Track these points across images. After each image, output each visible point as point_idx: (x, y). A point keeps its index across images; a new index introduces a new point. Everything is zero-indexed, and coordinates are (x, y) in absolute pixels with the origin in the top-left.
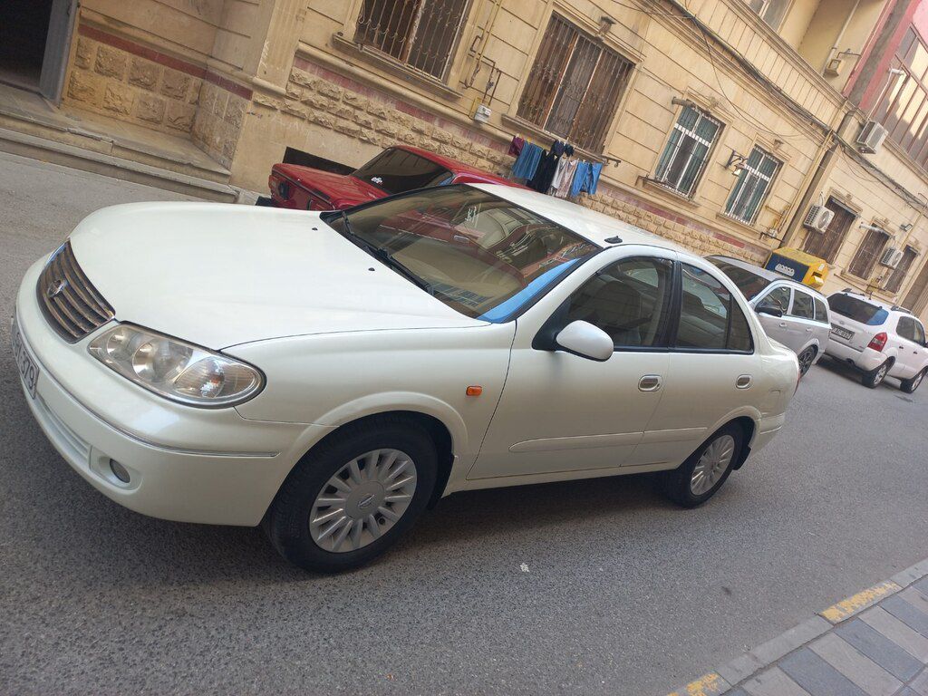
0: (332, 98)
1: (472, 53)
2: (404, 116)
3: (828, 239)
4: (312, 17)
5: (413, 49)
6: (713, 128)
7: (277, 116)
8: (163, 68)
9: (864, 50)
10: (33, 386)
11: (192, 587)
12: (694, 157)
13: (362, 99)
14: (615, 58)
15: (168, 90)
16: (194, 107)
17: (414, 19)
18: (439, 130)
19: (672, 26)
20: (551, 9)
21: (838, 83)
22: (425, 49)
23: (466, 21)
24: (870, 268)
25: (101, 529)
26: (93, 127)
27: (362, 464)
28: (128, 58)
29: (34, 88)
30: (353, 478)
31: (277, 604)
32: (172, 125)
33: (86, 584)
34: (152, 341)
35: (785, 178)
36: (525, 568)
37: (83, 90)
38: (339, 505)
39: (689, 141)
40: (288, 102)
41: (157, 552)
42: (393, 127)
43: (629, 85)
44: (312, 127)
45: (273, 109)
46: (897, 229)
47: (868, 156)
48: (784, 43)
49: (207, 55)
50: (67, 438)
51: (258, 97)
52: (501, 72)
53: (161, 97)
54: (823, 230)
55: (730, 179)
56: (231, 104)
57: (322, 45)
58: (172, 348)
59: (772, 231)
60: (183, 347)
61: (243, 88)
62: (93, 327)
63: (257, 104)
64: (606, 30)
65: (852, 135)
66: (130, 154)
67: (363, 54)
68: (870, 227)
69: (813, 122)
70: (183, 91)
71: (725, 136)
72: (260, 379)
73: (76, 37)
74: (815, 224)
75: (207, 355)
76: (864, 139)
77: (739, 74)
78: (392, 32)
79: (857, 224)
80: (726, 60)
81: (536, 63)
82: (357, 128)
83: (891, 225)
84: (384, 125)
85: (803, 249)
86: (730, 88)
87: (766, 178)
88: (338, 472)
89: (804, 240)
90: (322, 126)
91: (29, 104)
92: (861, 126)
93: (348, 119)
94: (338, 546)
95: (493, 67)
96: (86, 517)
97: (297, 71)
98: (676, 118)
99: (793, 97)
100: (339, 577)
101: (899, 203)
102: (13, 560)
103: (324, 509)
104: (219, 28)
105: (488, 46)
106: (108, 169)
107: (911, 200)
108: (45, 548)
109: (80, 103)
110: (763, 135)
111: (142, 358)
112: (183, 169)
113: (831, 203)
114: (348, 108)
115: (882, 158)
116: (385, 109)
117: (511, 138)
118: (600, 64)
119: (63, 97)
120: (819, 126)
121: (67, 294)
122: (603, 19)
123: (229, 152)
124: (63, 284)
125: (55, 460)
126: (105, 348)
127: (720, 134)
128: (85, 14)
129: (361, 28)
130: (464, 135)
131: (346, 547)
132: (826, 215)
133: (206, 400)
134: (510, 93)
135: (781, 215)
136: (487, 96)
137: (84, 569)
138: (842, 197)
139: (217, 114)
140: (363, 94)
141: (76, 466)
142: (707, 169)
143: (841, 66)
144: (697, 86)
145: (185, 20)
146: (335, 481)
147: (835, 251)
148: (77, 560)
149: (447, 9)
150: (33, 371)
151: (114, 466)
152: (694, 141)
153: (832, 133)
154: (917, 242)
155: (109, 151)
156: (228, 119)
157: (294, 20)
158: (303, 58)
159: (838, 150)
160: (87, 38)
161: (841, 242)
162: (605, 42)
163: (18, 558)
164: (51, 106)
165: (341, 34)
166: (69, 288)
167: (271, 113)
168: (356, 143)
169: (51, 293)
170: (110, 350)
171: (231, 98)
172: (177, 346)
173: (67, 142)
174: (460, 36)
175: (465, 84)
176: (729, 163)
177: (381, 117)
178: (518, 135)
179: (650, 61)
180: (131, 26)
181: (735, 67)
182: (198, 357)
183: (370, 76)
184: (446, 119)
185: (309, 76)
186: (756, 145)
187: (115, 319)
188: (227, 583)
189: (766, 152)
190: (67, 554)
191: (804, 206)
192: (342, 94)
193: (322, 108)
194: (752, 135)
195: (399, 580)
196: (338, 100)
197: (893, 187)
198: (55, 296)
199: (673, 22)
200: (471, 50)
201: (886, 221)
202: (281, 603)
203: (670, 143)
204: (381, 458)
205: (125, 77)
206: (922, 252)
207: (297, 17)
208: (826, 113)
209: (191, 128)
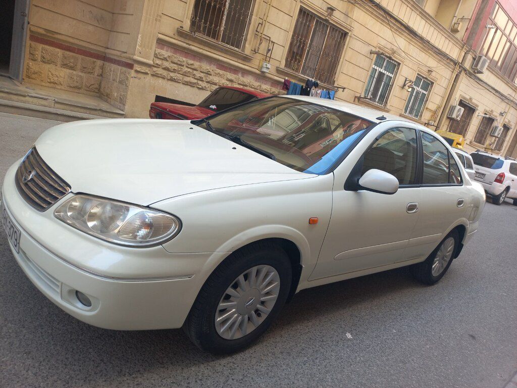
0: (180, 65)
1: (257, 33)
2: (221, 72)
3: (461, 124)
4: (165, 19)
5: (223, 33)
6: (394, 66)
7: (149, 77)
8: (80, 57)
9: (472, 16)
10: (17, 244)
11: (139, 376)
12: (385, 83)
13: (197, 64)
14: (336, 30)
15: (84, 69)
16: (100, 78)
17: (222, 16)
18: (242, 79)
19: (367, 10)
20: (299, 5)
21: (459, 36)
22: (230, 33)
23: (252, 15)
24: (485, 138)
25: (71, 340)
26: (43, 93)
27: (246, 277)
28: (60, 52)
29: (6, 75)
30: (240, 287)
31: (198, 381)
32: (87, 89)
33: (64, 383)
34: (99, 204)
35: (435, 91)
36: (349, 336)
37: (35, 73)
38: (232, 307)
39: (381, 74)
40: (155, 69)
41: (111, 352)
42: (216, 79)
43: (346, 45)
44: (170, 83)
45: (146, 74)
46: (498, 115)
47: (479, 75)
48: (429, 15)
49: (105, 48)
50: (44, 279)
51: (137, 67)
52: (274, 43)
53: (80, 74)
54: (459, 119)
55: (405, 94)
56: (121, 73)
57: (171, 35)
58: (113, 207)
59: (431, 122)
60: (121, 206)
61: (128, 63)
62: (56, 199)
63: (137, 72)
64: (331, 14)
65: (469, 64)
66: (65, 107)
67: (196, 38)
68: (484, 115)
69: (448, 58)
70: (93, 69)
71: (401, 71)
72: (178, 223)
73: (28, 42)
74: (454, 116)
75: (139, 210)
76: (477, 65)
77: (405, 34)
78: (211, 24)
79: (476, 114)
80: (398, 27)
81: (293, 36)
82: (195, 81)
83: (495, 113)
84: (211, 78)
85: (448, 130)
86: (401, 43)
87: (425, 92)
88: (231, 285)
89: (448, 126)
90: (176, 82)
91: (4, 83)
92: (474, 59)
93: (189, 77)
94: (233, 336)
95: (270, 40)
96: (60, 332)
97: (158, 51)
98: (373, 62)
99: (436, 45)
100: (234, 356)
101: (498, 101)
102: (11, 371)
103: (223, 311)
104: (111, 31)
105: (266, 28)
106: (53, 116)
107: (504, 98)
108: (33, 359)
109: (33, 81)
110: (421, 68)
111: (92, 217)
112: (97, 112)
113: (461, 103)
114: (189, 70)
115: (487, 76)
116: (210, 69)
117: (283, 81)
118: (329, 34)
119: (23, 77)
120: (451, 60)
121: (36, 179)
122: (329, 8)
123: (122, 101)
124: (33, 173)
125: (36, 294)
126: (66, 212)
127: (398, 69)
128: (33, 29)
129: (193, 23)
130: (256, 81)
131: (238, 336)
132: (459, 110)
133: (141, 242)
134: (280, 54)
135: (435, 112)
136: (267, 57)
137: (62, 371)
138: (467, 100)
139: (113, 80)
140: (197, 61)
141: (49, 296)
142: (392, 90)
143: (460, 25)
144: (383, 43)
145: (91, 28)
146: (230, 291)
147: (466, 130)
148: (56, 365)
149: (241, 9)
150: (16, 234)
151: (79, 296)
152: (384, 74)
153: (459, 64)
154: (509, 121)
155: (53, 106)
156: (120, 82)
157: (154, 21)
158: (161, 43)
159: (463, 73)
160: (35, 43)
161: (468, 125)
162: (330, 21)
163: (14, 368)
164: (16, 83)
165: (182, 27)
166: (37, 175)
167: (145, 76)
168: (195, 90)
169: (25, 179)
170: (69, 214)
171: (121, 70)
172: (116, 206)
173: (28, 102)
174: (250, 24)
175: (255, 51)
176: (404, 85)
177: (208, 74)
178: (286, 78)
179: (357, 31)
180: (60, 34)
181: (403, 30)
182: (133, 212)
183: (201, 51)
184: (245, 72)
185: (165, 53)
186: (418, 74)
187: (71, 192)
188: (162, 369)
189: (423, 77)
190: (49, 361)
191: (447, 107)
192: (185, 62)
193: (174, 71)
194: (415, 68)
195: (274, 354)
196: (183, 66)
197: (494, 92)
198: (29, 181)
199: (367, 7)
200: (256, 31)
201: (492, 111)
202: (201, 380)
203: (371, 76)
204: (258, 272)
205: (59, 63)
206: (513, 127)
207: (156, 19)
208: (455, 53)
209: (99, 90)
